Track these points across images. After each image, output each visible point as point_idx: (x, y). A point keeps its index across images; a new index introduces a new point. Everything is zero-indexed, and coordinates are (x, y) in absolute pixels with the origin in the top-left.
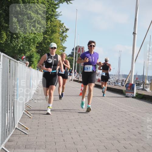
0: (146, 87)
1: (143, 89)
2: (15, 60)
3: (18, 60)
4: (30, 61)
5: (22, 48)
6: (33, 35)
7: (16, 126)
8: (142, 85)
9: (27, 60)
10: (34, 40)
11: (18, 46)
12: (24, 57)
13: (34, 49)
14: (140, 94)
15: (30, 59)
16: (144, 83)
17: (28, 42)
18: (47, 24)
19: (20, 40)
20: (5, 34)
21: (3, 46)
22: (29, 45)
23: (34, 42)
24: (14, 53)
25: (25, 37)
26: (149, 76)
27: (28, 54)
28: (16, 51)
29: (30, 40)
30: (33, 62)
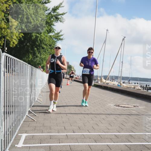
0: (98, 81)
1: (97, 82)
2: (36, 68)
3: (37, 68)
4: (43, 69)
5: (39, 62)
6: (44, 56)
7: (36, 100)
8: (96, 80)
9: (41, 68)
10: (45, 58)
11: (37, 61)
12: (41, 67)
13: (45, 63)
14: (95, 85)
15: (43, 67)
16: (97, 79)
17: (42, 60)
18: (51, 51)
19: (38, 58)
20: (31, 56)
21: (30, 62)
22: (42, 61)
23: (45, 60)
24: (35, 65)
25: (40, 57)
26: (100, 76)
27: (42, 65)
28: (36, 64)
29: (43, 58)
30: (44, 69)
